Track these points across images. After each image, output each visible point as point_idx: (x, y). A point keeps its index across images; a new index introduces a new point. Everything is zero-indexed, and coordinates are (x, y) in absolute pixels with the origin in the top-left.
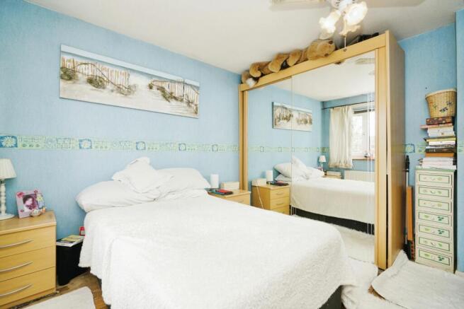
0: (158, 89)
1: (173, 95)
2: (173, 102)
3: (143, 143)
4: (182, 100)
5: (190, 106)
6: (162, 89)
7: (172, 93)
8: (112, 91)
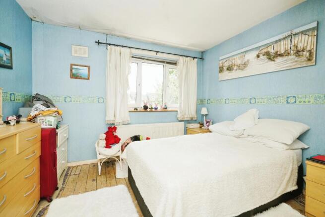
0: (264, 55)
1: (278, 53)
2: (279, 60)
3: (255, 98)
4: (289, 54)
5: (299, 56)
6: (267, 54)
7: (277, 52)
8: (236, 70)
